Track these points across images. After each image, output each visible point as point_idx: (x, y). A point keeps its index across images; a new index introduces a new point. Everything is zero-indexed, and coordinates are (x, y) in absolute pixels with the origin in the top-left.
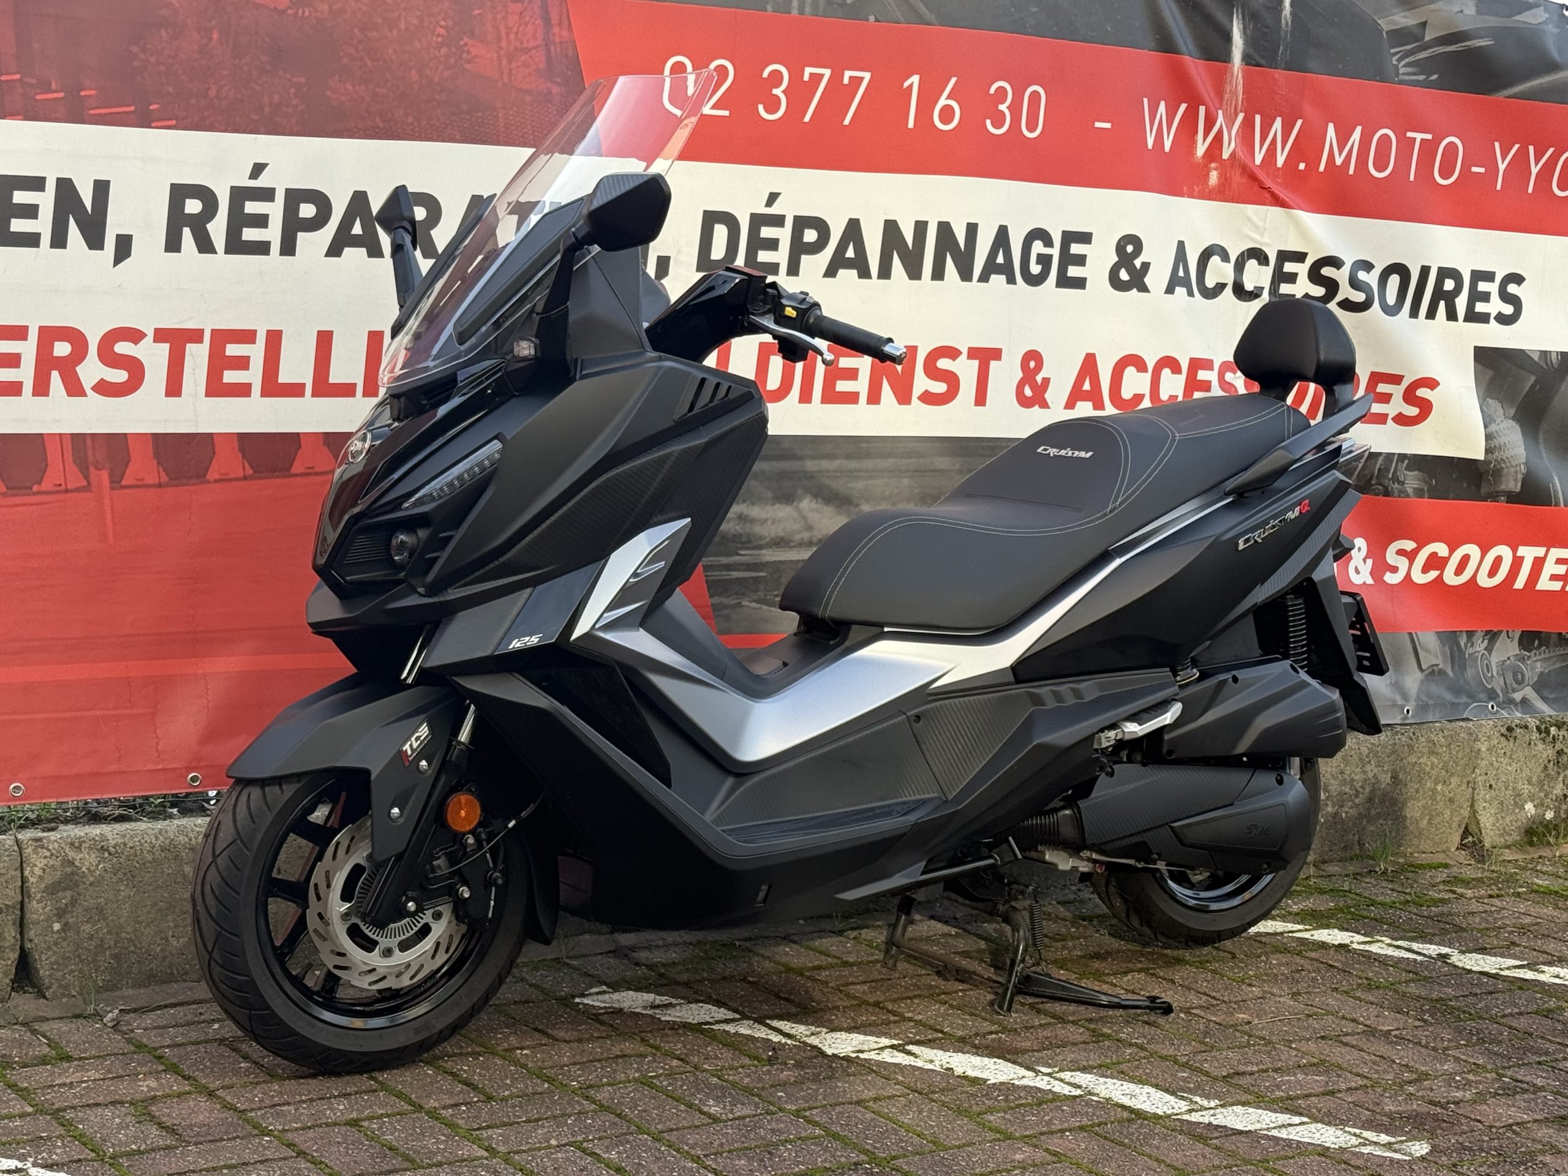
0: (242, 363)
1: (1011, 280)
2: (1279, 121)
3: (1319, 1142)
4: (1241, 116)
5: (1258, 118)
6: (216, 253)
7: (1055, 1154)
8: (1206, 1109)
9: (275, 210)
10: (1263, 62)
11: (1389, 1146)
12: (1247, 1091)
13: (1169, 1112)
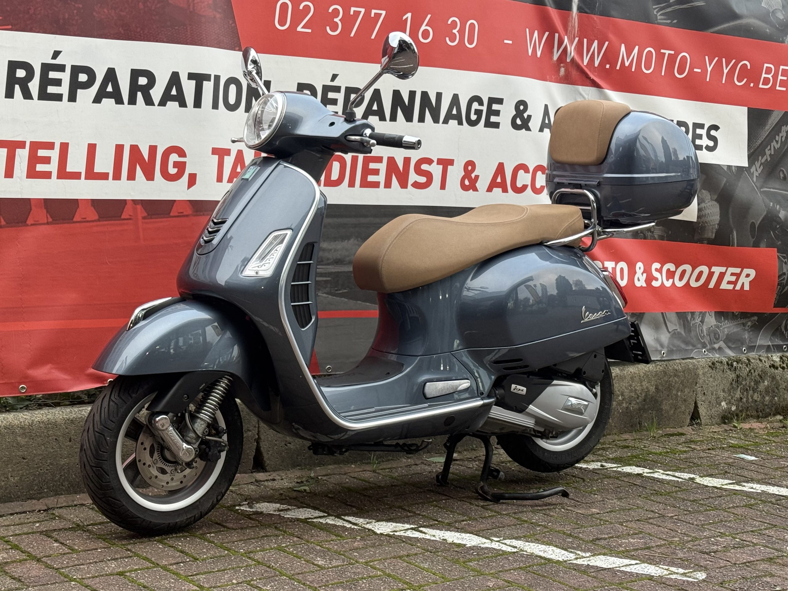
0: (47, 160)
1: (460, 123)
2: (596, 42)
3: (648, 573)
4: (577, 39)
5: (585, 40)
6: (33, 99)
7: (508, 582)
8: (585, 557)
9: (65, 77)
10: (588, 11)
11: (684, 574)
12: (604, 548)
13: (565, 559)
